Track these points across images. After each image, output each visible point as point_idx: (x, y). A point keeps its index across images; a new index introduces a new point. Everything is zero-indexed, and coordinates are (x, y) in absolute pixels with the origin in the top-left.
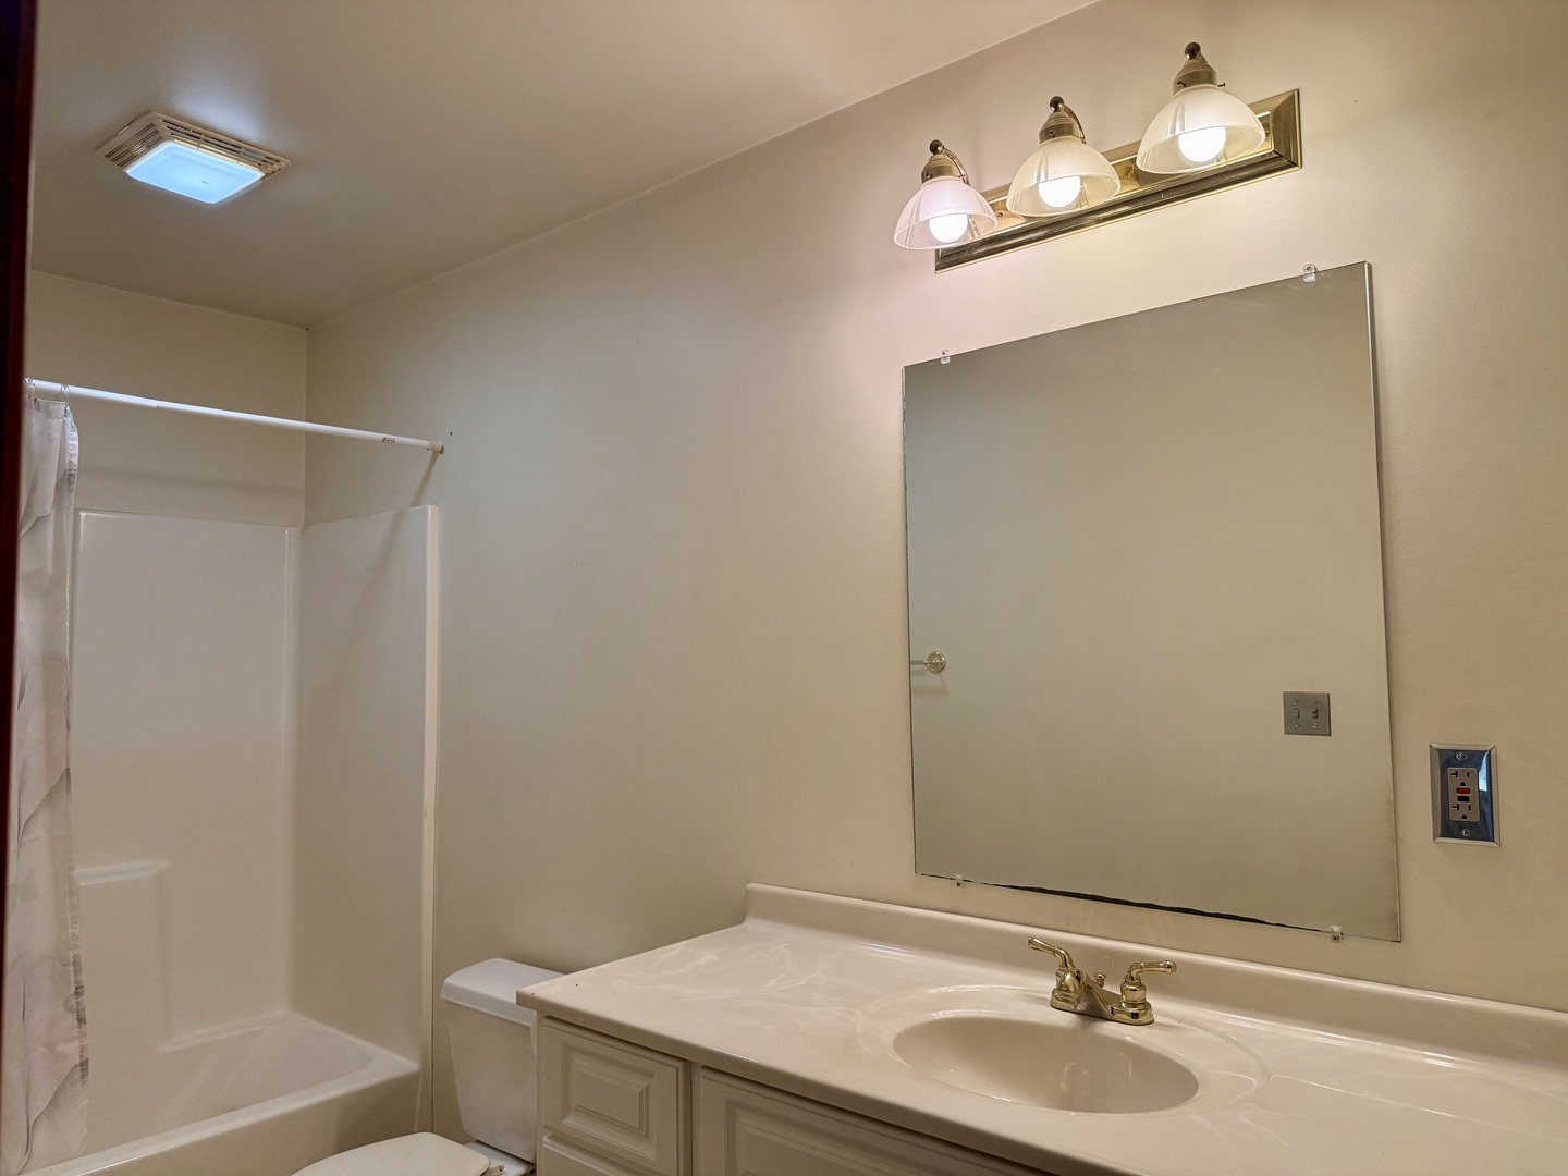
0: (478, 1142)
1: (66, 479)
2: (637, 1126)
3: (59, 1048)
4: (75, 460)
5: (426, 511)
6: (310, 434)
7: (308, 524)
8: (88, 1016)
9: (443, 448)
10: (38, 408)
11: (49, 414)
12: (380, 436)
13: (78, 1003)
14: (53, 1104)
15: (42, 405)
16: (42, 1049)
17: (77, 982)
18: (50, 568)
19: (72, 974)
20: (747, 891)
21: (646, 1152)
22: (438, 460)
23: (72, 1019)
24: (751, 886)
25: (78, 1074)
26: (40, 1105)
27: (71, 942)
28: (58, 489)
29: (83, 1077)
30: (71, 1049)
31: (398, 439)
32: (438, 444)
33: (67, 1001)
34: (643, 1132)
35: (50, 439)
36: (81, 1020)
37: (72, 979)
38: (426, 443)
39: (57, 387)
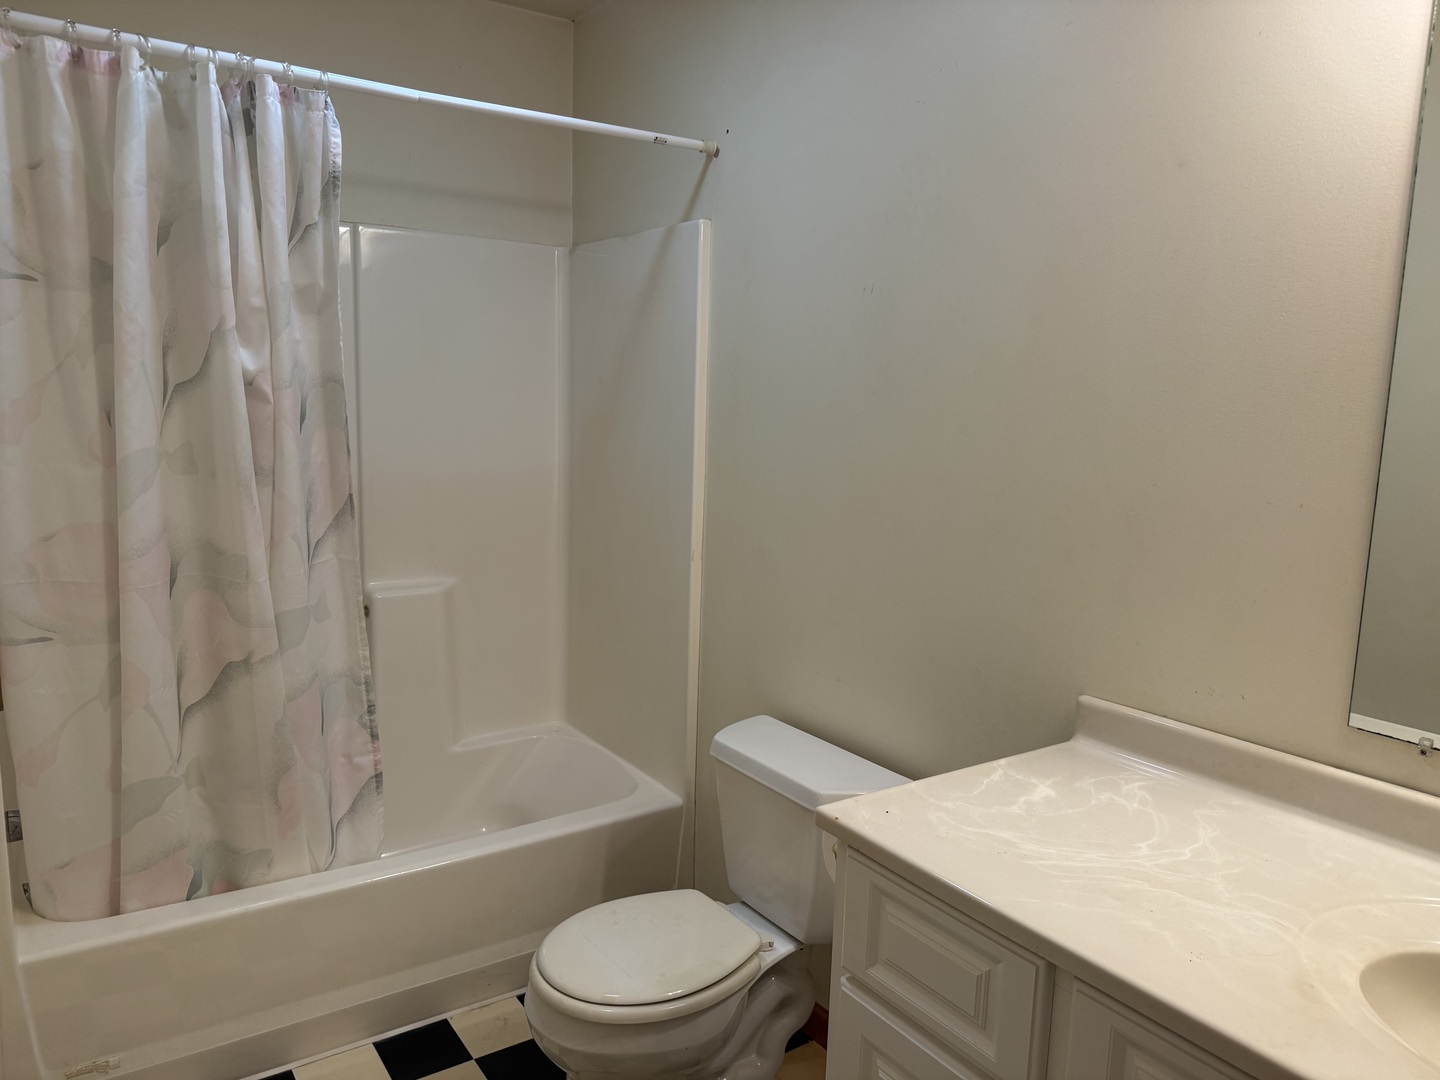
0: (744, 903)
1: (331, 182)
2: (973, 1014)
3: (356, 760)
4: (339, 160)
5: (697, 227)
6: (578, 133)
7: (575, 245)
8: (380, 732)
9: (718, 150)
10: (298, 100)
11: (309, 107)
12: (651, 135)
13: (371, 721)
14: (352, 809)
15: (302, 95)
16: (342, 760)
17: (369, 701)
18: (321, 282)
19: (364, 693)
20: (1079, 704)
21: (984, 1047)
22: (711, 165)
23: (365, 735)
24: (1085, 699)
25: (373, 785)
26: (342, 809)
27: (362, 662)
28: (325, 195)
29: (378, 788)
30: (366, 761)
31: (670, 138)
32: (713, 146)
33: (361, 717)
34: (980, 1019)
35: (312, 136)
36: (374, 736)
37: (365, 698)
38: (699, 144)
39: (315, 74)
